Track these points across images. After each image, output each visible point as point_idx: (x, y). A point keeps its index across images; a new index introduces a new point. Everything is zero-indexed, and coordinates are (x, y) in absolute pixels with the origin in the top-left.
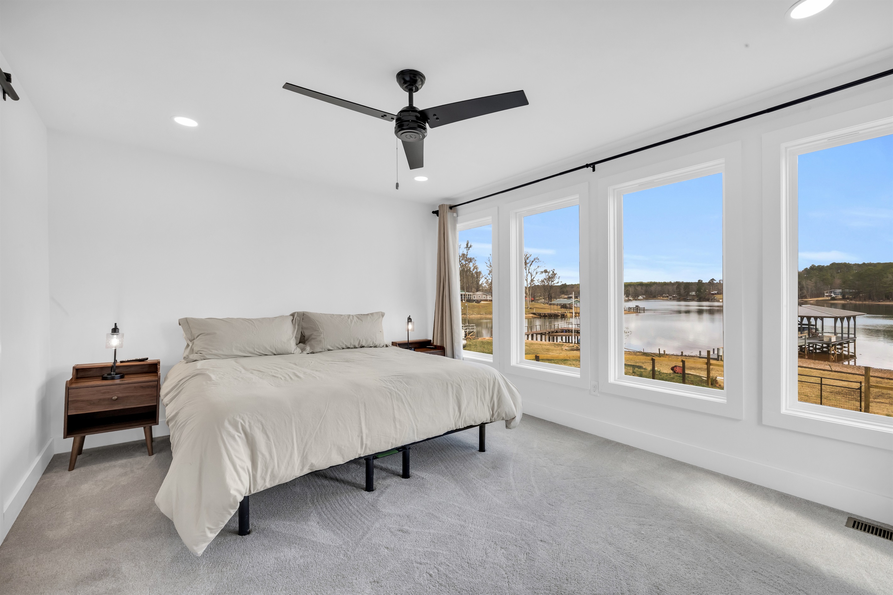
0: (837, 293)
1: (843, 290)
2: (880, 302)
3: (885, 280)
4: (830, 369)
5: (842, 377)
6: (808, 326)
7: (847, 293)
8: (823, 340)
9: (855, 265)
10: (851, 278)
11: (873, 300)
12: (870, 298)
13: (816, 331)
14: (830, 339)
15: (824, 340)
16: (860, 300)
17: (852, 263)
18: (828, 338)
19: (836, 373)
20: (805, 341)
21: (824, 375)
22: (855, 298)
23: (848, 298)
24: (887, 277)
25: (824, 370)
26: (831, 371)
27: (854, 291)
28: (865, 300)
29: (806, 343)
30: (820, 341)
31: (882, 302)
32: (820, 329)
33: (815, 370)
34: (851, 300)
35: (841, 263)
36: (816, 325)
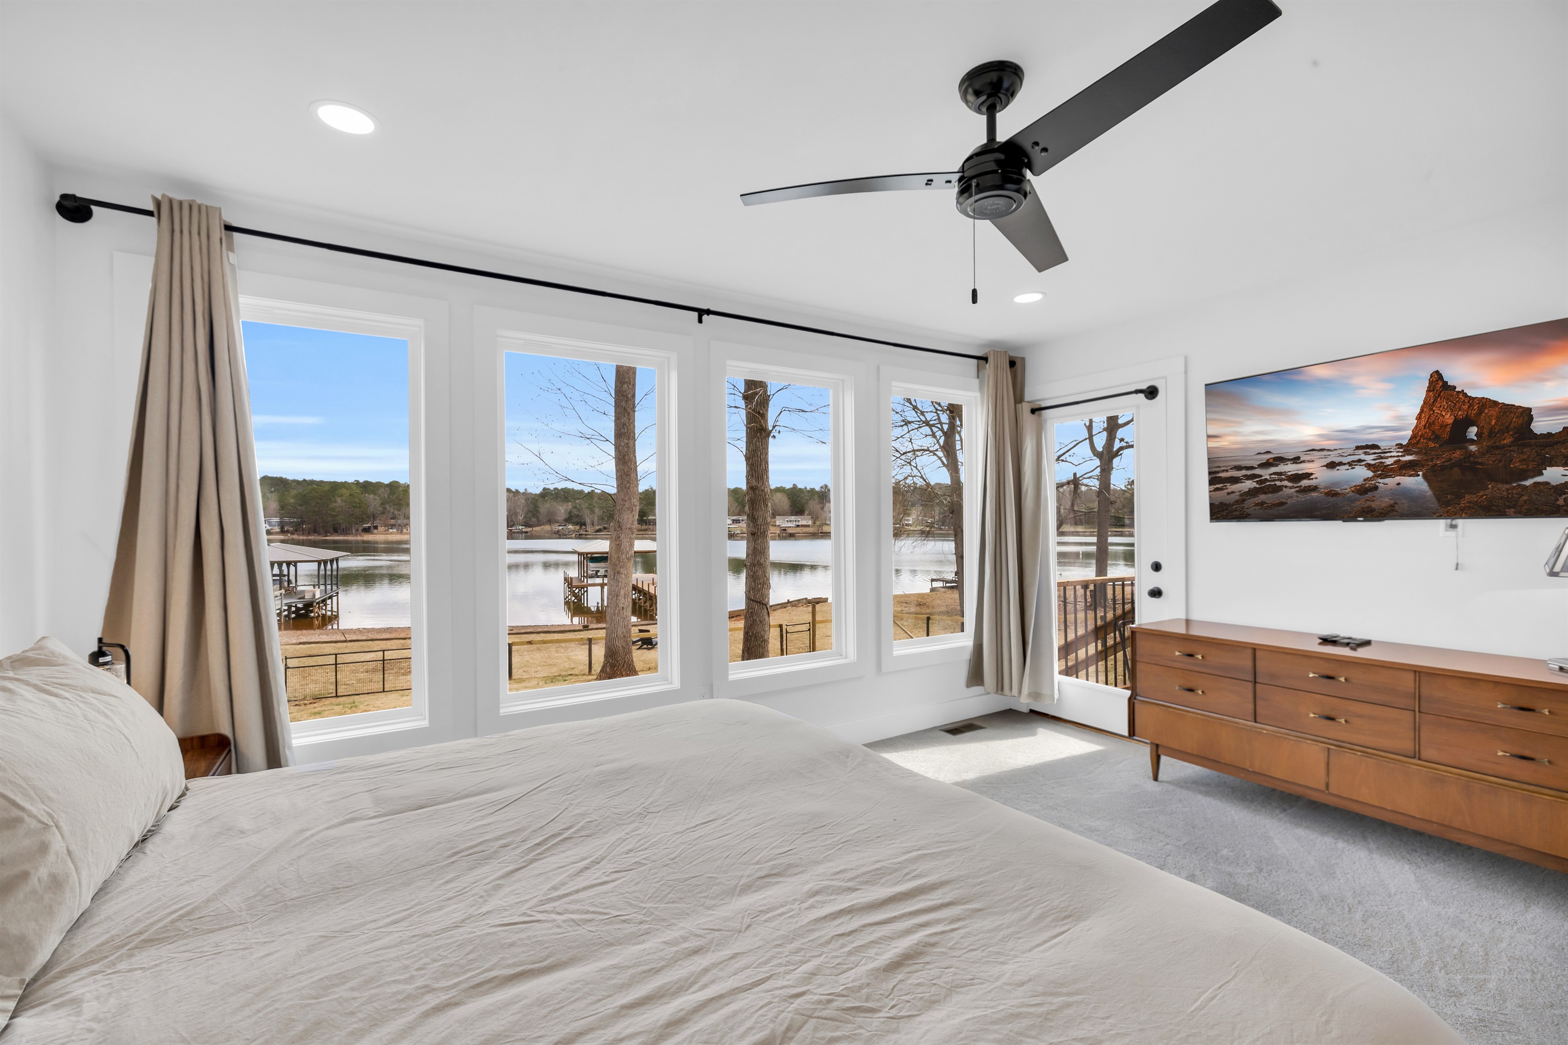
0: (273, 524)
1: (281, 519)
2: (327, 536)
3: (333, 505)
4: (344, 639)
5: (362, 646)
6: (278, 578)
7: (287, 524)
8: (303, 598)
9: (294, 481)
10: (292, 501)
11: (319, 534)
12: (315, 531)
13: (288, 585)
14: (314, 595)
15: (306, 597)
16: (303, 534)
17: (290, 479)
18: (311, 594)
19: (352, 644)
20: (282, 602)
21: (339, 648)
22: (296, 531)
23: (288, 531)
24: (336, 502)
25: (336, 642)
26: (345, 641)
27: (295, 520)
28: (309, 534)
29: (283, 605)
30: (299, 599)
31: (329, 536)
32: (293, 581)
33: (324, 645)
34: (292, 534)
35: (276, 478)
36: (288, 575)
